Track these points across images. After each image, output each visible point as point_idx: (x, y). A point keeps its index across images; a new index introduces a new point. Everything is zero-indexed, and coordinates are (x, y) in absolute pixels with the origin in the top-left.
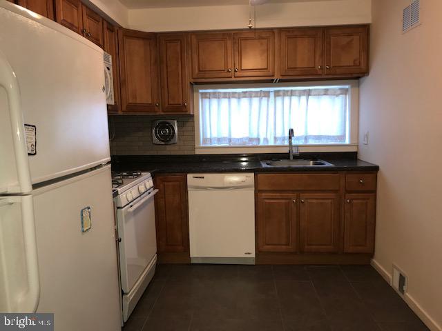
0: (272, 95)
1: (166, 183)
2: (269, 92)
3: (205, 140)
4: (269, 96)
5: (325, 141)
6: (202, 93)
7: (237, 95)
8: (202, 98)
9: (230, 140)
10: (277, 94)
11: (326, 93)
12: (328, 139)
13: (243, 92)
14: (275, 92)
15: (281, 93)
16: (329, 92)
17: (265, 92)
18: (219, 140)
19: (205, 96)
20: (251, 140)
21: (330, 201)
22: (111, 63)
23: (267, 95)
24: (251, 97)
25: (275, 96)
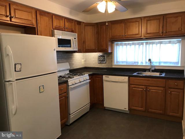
0: (144, 44)
1: (97, 78)
2: (143, 43)
3: (117, 62)
4: (143, 45)
5: (169, 64)
6: (116, 44)
7: (130, 44)
8: (116, 45)
9: (127, 62)
10: (147, 43)
11: (170, 42)
12: (171, 63)
13: (132, 43)
14: (146, 42)
15: (148, 43)
16: (171, 42)
17: (142, 43)
18: (122, 62)
19: (117, 45)
20: (135, 62)
21: (161, 91)
22: (77, 36)
23: (142, 44)
24: (135, 45)
25: (146, 44)
